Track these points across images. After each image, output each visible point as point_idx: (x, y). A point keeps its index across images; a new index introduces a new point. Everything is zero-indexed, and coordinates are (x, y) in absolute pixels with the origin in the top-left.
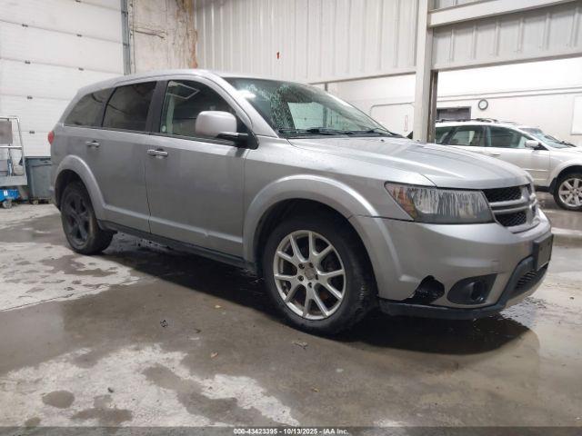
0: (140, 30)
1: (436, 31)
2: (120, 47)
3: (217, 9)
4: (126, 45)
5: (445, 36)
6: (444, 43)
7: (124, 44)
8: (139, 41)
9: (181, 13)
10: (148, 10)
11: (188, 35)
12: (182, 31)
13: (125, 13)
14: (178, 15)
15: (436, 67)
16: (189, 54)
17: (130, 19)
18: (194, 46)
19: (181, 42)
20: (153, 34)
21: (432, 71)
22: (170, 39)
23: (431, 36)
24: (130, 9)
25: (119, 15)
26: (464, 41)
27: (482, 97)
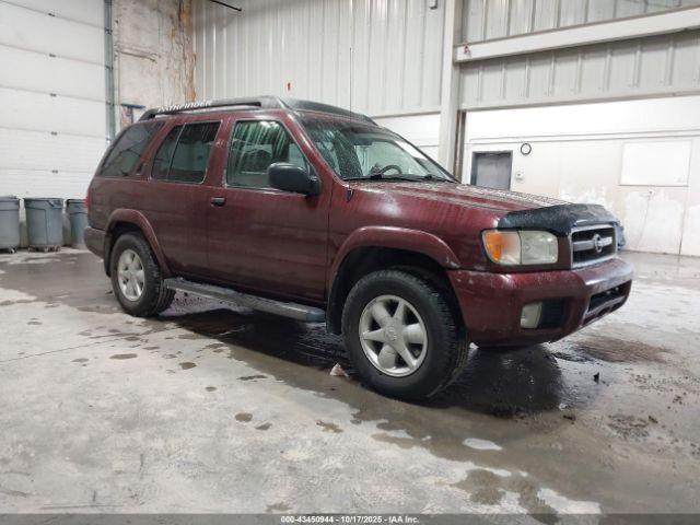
0: (126, 51)
1: (463, 67)
2: (102, 70)
3: (220, 30)
4: (110, 68)
5: (472, 73)
6: (472, 80)
7: (107, 67)
8: (125, 65)
9: (177, 32)
10: (137, 27)
11: (185, 59)
12: (177, 53)
13: (108, 31)
14: (173, 35)
15: (464, 106)
16: (185, 82)
17: (115, 38)
18: (192, 72)
19: (176, 67)
20: (143, 57)
21: (459, 112)
22: (163, 63)
23: (457, 72)
24: (115, 26)
25: (101, 33)
26: (492, 79)
27: (526, 140)
